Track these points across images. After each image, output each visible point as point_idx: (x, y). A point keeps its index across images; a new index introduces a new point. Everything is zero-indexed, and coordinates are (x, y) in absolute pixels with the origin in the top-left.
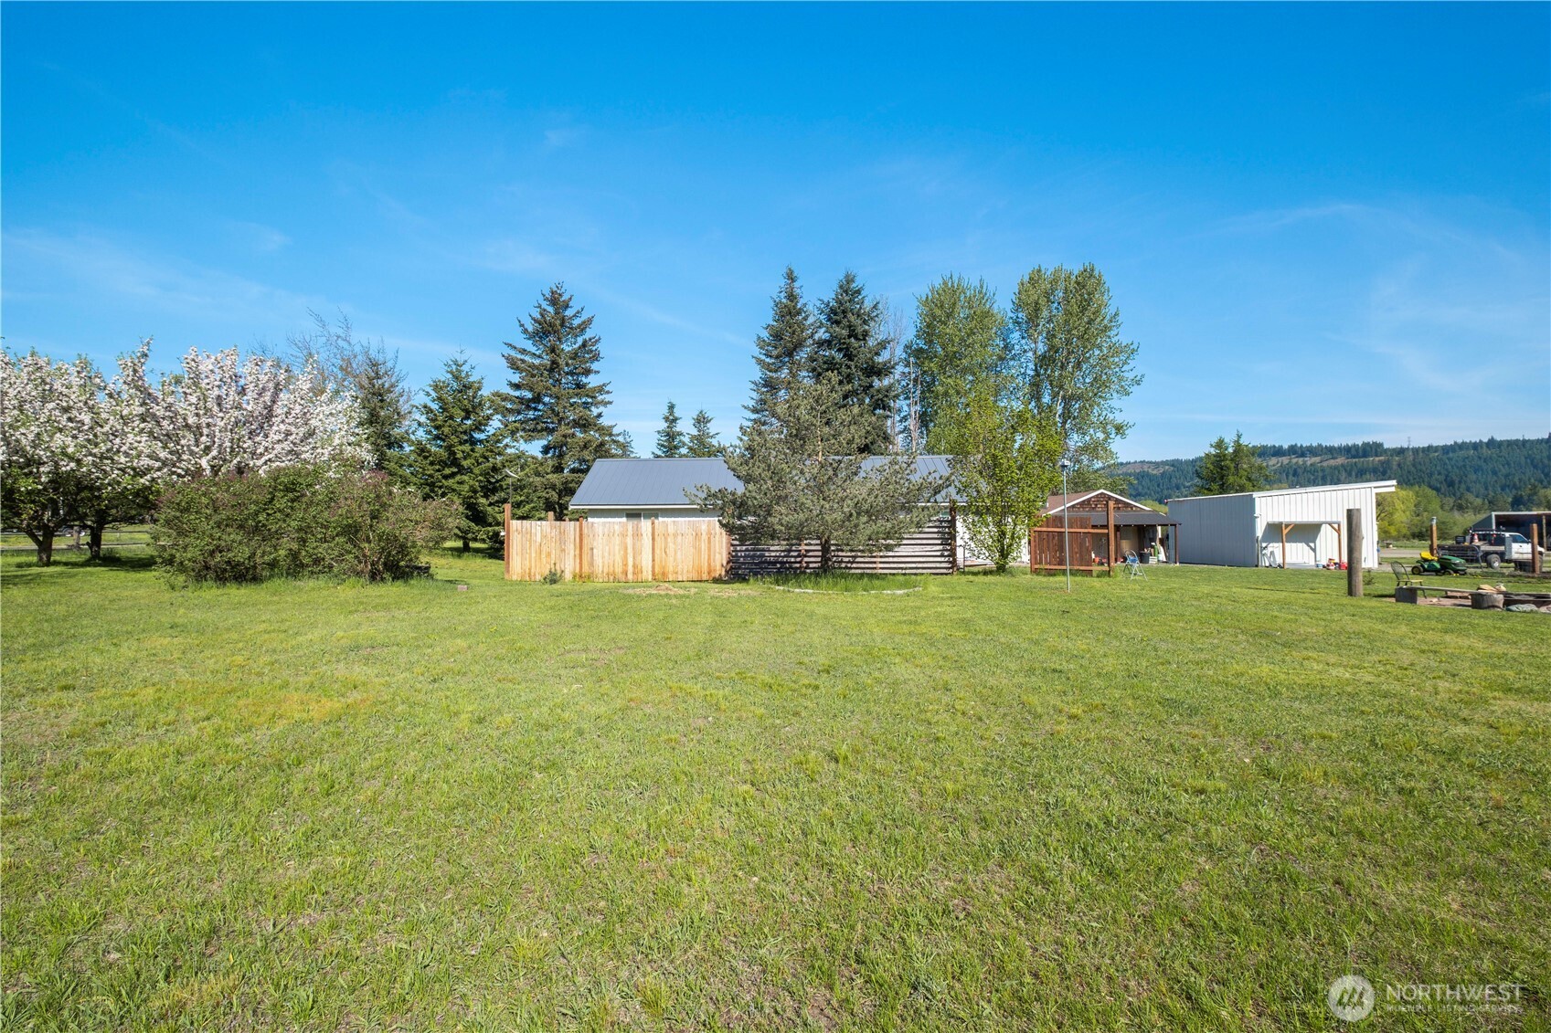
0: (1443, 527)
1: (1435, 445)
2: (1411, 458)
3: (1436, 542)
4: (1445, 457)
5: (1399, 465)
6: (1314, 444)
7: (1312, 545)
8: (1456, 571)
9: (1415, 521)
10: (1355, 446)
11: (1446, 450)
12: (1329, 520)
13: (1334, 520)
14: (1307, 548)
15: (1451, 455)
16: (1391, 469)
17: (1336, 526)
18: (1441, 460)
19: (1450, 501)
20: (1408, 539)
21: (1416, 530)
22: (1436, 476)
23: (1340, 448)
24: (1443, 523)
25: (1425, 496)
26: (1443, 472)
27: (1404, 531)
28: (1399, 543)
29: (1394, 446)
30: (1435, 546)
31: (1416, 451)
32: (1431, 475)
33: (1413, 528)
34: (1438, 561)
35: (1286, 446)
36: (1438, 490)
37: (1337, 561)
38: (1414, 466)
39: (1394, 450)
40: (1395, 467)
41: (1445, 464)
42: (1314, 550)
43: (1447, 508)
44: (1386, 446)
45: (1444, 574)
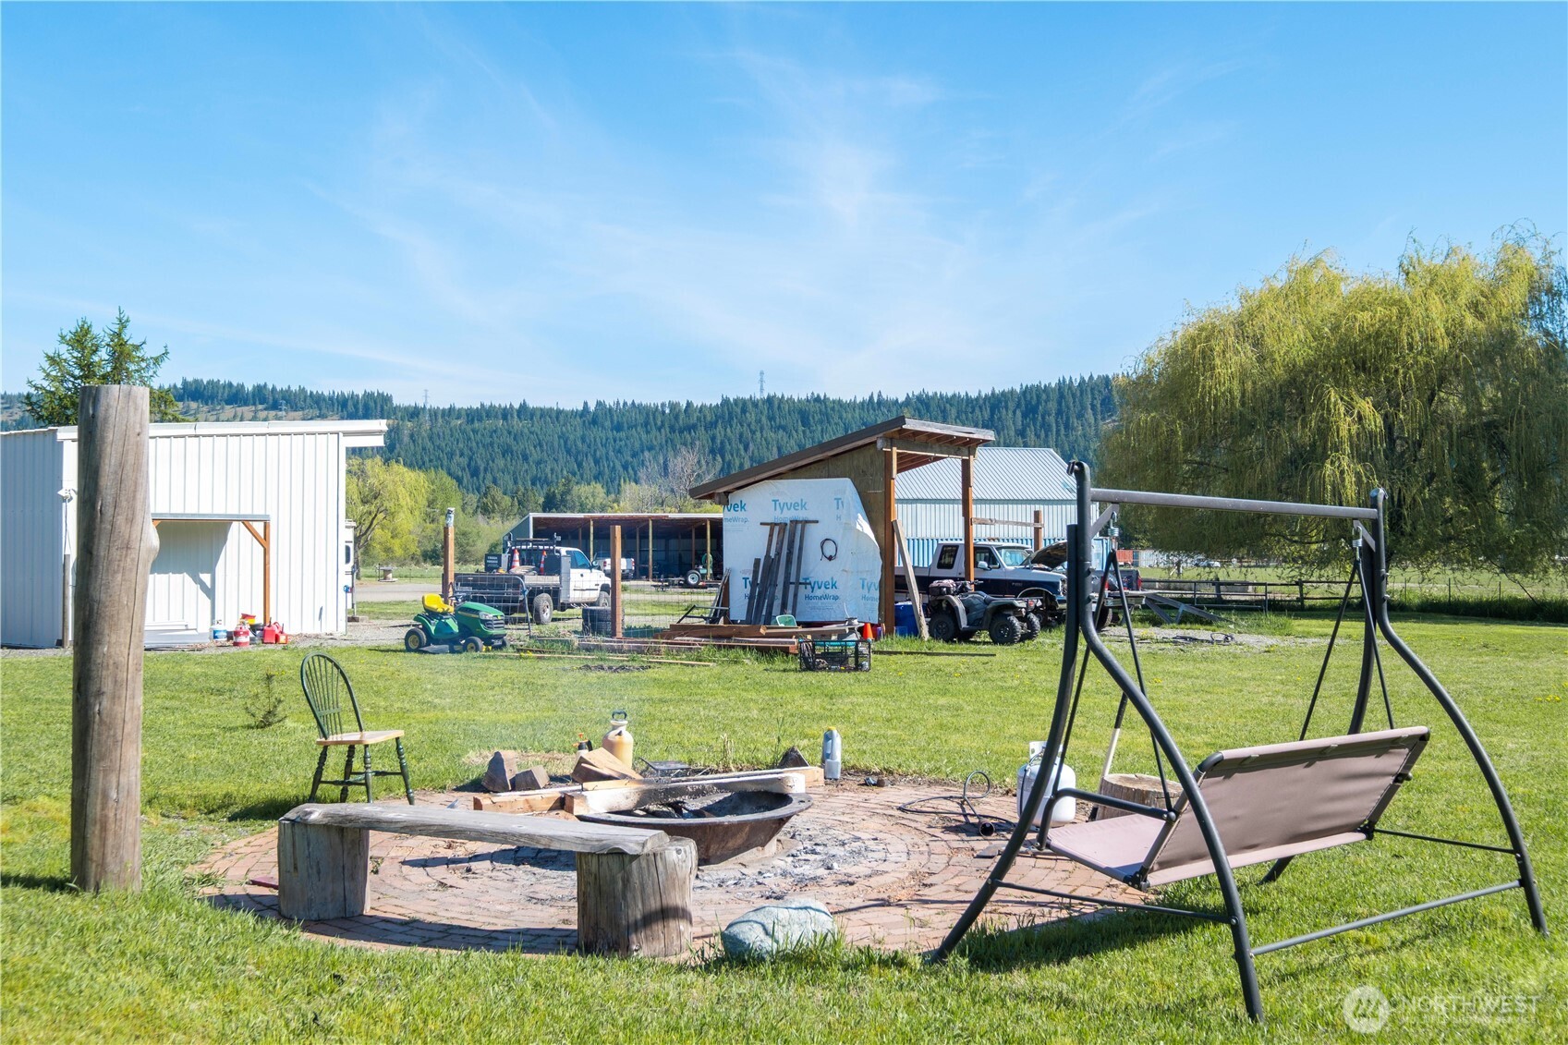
0: (464, 541)
1: (458, 406)
2: (427, 426)
3: (453, 568)
4: (469, 428)
5: (412, 436)
6: (294, 388)
7: (206, 578)
8: (488, 640)
9: (429, 532)
10: (353, 397)
11: (473, 416)
12: (246, 511)
13: (259, 511)
14: (196, 587)
15: (476, 425)
16: (400, 441)
17: (259, 527)
18: (463, 432)
19: (473, 498)
20: (417, 563)
21: (429, 548)
22: (457, 458)
23: (331, 399)
24: (464, 534)
25: (443, 488)
26: (466, 452)
27: (413, 548)
28: (404, 570)
29: (406, 404)
30: (451, 579)
31: (434, 413)
32: (451, 456)
33: (426, 542)
34: (456, 617)
35: (249, 387)
36: (459, 480)
37: (259, 620)
38: (431, 438)
39: (406, 409)
40: (406, 439)
41: (469, 439)
42: (210, 592)
43: (470, 510)
44: (396, 402)
45: (465, 649)
